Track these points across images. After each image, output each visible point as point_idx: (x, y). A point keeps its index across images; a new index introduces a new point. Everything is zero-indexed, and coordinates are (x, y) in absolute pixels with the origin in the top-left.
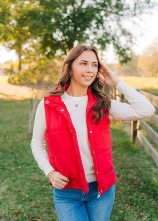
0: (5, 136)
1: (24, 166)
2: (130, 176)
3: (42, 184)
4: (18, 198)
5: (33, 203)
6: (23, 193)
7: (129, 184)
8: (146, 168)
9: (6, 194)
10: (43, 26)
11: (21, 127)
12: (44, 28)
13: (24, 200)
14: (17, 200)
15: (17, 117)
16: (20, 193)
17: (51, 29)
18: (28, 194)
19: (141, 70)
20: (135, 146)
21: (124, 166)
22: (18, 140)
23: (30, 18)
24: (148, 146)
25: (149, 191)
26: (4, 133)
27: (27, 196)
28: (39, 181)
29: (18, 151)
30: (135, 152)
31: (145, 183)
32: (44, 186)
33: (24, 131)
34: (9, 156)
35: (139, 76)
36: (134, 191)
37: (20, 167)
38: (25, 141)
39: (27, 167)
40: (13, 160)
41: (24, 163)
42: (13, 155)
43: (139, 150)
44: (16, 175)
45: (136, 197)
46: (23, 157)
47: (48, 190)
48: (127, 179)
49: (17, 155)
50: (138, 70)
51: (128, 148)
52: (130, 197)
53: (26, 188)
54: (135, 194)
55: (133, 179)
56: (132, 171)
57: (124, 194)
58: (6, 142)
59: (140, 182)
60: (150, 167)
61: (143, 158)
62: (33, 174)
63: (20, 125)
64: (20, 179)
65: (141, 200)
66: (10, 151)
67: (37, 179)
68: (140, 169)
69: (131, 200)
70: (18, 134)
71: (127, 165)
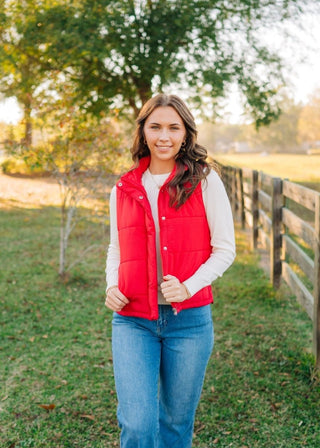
0: (10, 282)
1: (52, 334)
2: (263, 347)
3: (91, 363)
4: (47, 385)
5: (77, 393)
6: (56, 378)
7: (260, 360)
8: (296, 332)
9: (23, 380)
10: (81, 44)
11: (41, 264)
12: (84, 47)
13: (60, 389)
14: (46, 388)
15: (31, 242)
16: (50, 378)
17: (100, 50)
18: (65, 379)
19: (306, 138)
20: (278, 293)
21: (253, 330)
22: (37, 288)
23: (51, 26)
24: (300, 290)
25: (296, 369)
26: (6, 274)
27: (65, 381)
28: (85, 357)
29: (39, 308)
30: (278, 306)
31: (290, 356)
32: (96, 366)
33: (47, 270)
34: (22, 317)
35: (303, 153)
36: (269, 371)
37: (46, 336)
38: (53, 290)
39: (59, 335)
40: (31, 324)
41: (52, 329)
42: (29, 316)
43: (285, 302)
44: (39, 349)
45: (271, 379)
46: (50, 319)
47: (104, 372)
48: (257, 352)
49: (38, 314)
50: (299, 140)
51: (263, 299)
52: (261, 379)
53: (61, 369)
54: (270, 375)
55: (267, 351)
56: (267, 338)
57: (248, 374)
58: (13, 292)
59: (281, 355)
60: (303, 331)
61: (292, 316)
62: (74, 346)
63: (39, 259)
64: (48, 356)
65: (280, 385)
66: (23, 308)
67: (81, 355)
68: (285, 334)
69: (260, 384)
70: (36, 277)
71: (260, 328)
